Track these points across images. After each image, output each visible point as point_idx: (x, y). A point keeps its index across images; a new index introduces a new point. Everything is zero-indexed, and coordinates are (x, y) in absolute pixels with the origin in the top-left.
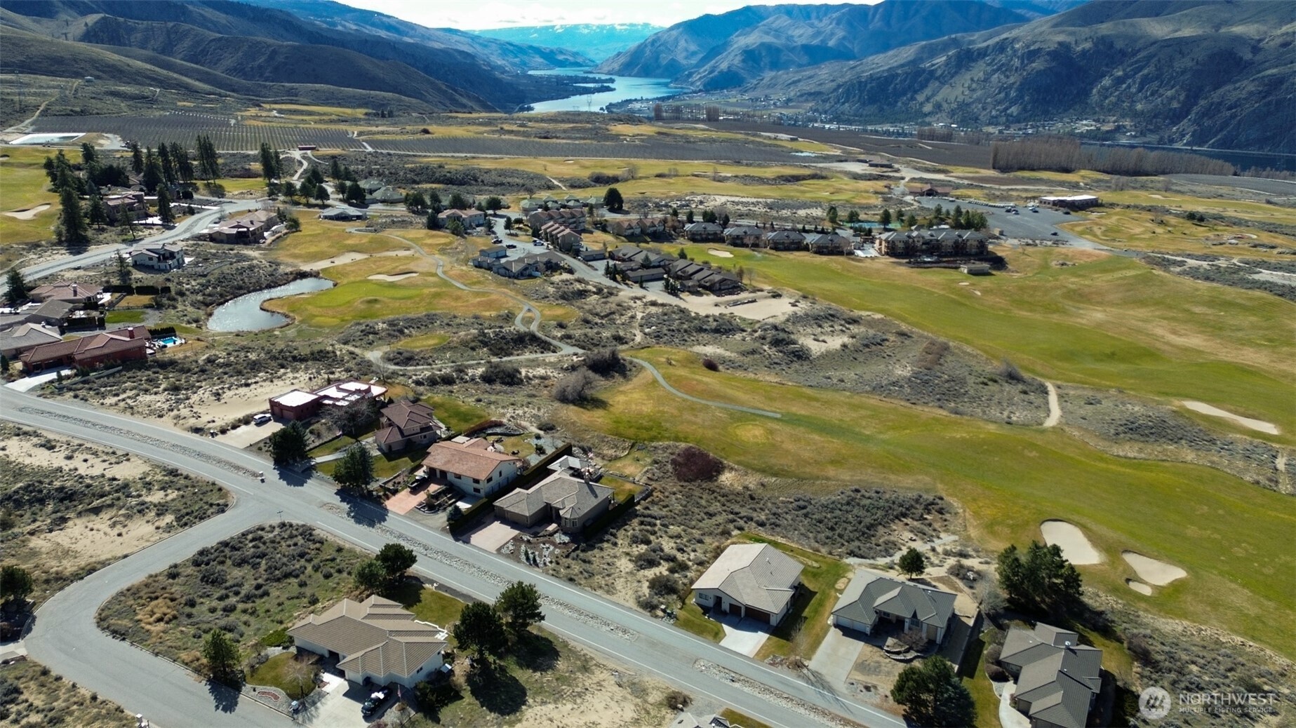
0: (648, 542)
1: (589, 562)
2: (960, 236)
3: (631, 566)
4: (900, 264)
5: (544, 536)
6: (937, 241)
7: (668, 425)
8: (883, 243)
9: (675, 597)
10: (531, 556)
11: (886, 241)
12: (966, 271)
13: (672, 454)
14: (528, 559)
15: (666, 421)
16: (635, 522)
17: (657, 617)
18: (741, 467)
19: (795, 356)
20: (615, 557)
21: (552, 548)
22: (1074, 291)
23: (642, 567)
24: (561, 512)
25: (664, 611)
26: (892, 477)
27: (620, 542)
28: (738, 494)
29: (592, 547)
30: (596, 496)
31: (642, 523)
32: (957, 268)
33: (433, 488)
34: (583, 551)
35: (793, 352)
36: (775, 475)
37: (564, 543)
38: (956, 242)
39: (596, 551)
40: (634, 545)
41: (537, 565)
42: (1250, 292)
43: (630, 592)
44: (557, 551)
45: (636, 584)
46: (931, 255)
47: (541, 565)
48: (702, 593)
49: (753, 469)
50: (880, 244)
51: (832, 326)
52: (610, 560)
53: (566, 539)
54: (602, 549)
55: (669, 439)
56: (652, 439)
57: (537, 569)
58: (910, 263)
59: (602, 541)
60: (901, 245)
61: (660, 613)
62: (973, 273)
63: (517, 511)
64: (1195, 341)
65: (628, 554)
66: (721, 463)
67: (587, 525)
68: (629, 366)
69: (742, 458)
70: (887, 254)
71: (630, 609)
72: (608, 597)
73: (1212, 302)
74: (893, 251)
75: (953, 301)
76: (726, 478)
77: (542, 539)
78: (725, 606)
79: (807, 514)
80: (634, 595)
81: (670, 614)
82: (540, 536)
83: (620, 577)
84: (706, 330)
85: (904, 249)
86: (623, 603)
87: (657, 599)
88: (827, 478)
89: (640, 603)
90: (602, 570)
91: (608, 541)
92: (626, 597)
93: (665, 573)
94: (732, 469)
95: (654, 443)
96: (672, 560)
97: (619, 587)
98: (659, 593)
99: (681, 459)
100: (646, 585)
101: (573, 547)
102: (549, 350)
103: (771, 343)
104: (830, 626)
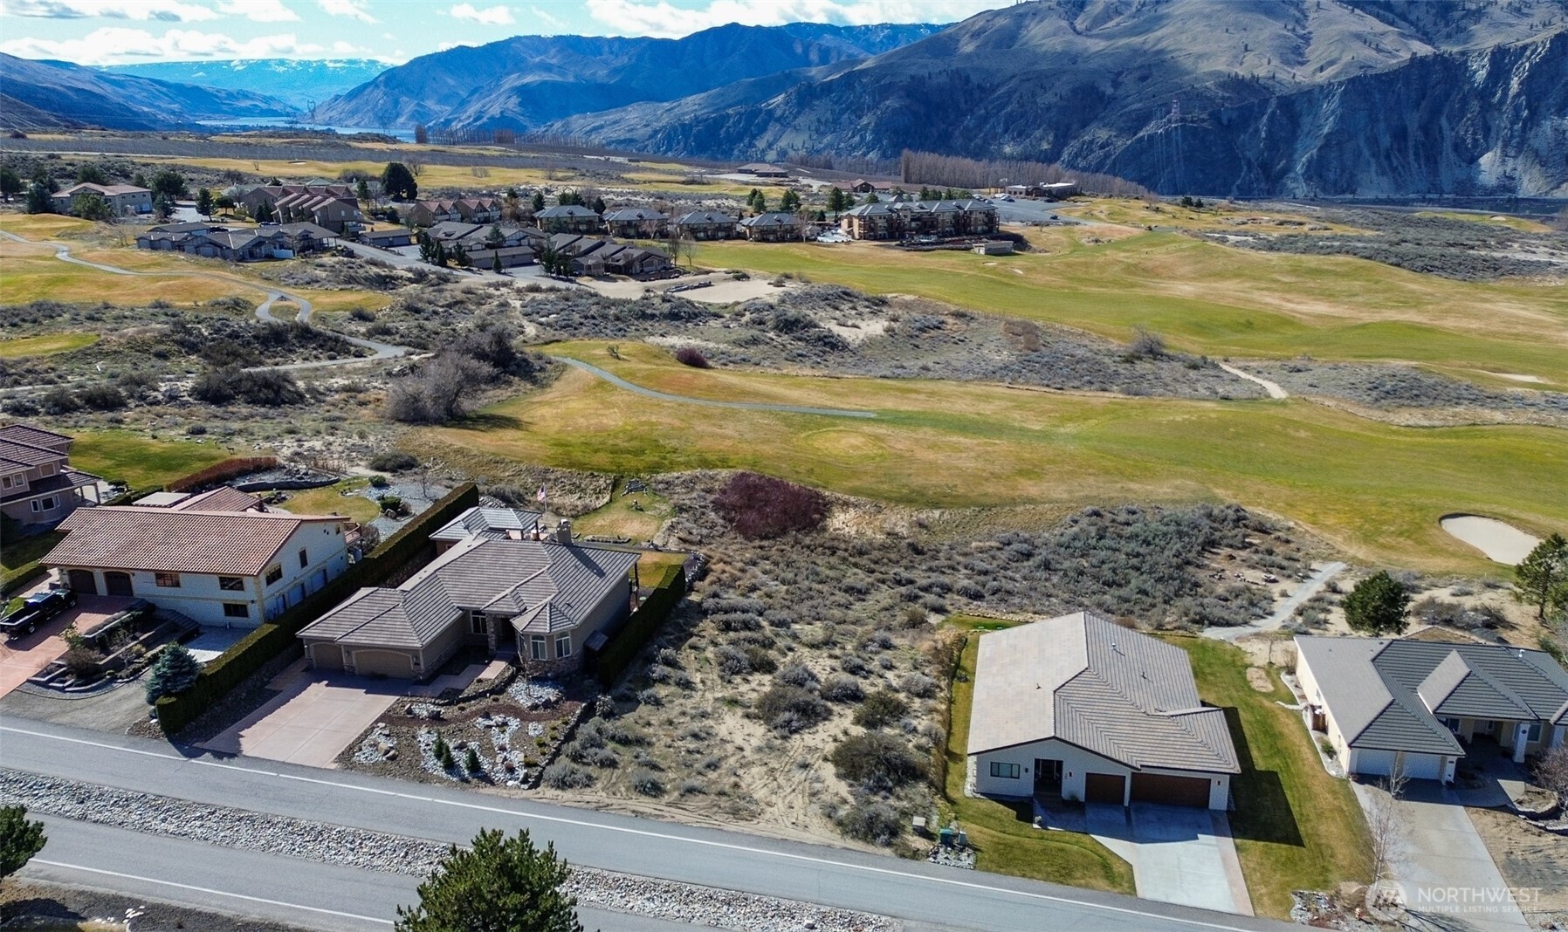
0: (768, 667)
1: (640, 741)
3: (758, 731)
4: (890, 247)
5: (482, 695)
6: (931, 214)
7: (674, 443)
8: (856, 222)
9: (922, 787)
10: (461, 758)
11: (860, 217)
12: (982, 251)
13: (709, 491)
14: (450, 766)
15: (666, 437)
16: (708, 627)
17: (915, 855)
18: (863, 499)
19: (826, 344)
20: (704, 715)
21: (514, 723)
22: (1135, 266)
23: (790, 730)
24: (519, 624)
25: (924, 833)
26: (1133, 486)
27: (697, 678)
28: (883, 547)
29: (628, 702)
30: (601, 574)
31: (727, 627)
32: (967, 249)
34: (608, 715)
35: (819, 339)
36: (935, 505)
37: (547, 704)
38: (956, 217)
39: (643, 710)
40: (738, 679)
41: (487, 780)
42: (1332, 258)
43: (799, 801)
44: (535, 729)
45: (799, 775)
46: (927, 234)
47: (499, 778)
48: (995, 763)
49: (889, 499)
50: (850, 225)
51: (854, 308)
52: (696, 726)
53: (550, 693)
54: (657, 703)
55: (688, 465)
56: (654, 468)
57: (490, 790)
58: (902, 245)
59: (648, 682)
60: (881, 223)
61: (920, 843)
62: (989, 252)
63: (380, 640)
64: (1322, 308)
65: (733, 702)
66: (818, 495)
67: (597, 645)
69: (857, 483)
70: (863, 237)
71: (827, 850)
72: (743, 827)
73: (1295, 271)
74: (871, 231)
75: (992, 281)
76: (842, 522)
77: (473, 706)
78: (1073, 784)
79: (1047, 565)
80: (815, 808)
81: (947, 840)
82: (468, 699)
83: (746, 765)
84: (653, 316)
85: (886, 229)
86: (794, 834)
87: (886, 807)
88: (1031, 501)
89: (846, 827)
90: (689, 757)
91: (664, 680)
92: (798, 812)
93: (858, 731)
94: (846, 505)
95: (660, 477)
96: (854, 696)
97: (760, 794)
98: (879, 787)
99: (733, 498)
100: (829, 770)
101: (578, 712)
102: (348, 353)
103: (776, 328)
104: (1342, 781)
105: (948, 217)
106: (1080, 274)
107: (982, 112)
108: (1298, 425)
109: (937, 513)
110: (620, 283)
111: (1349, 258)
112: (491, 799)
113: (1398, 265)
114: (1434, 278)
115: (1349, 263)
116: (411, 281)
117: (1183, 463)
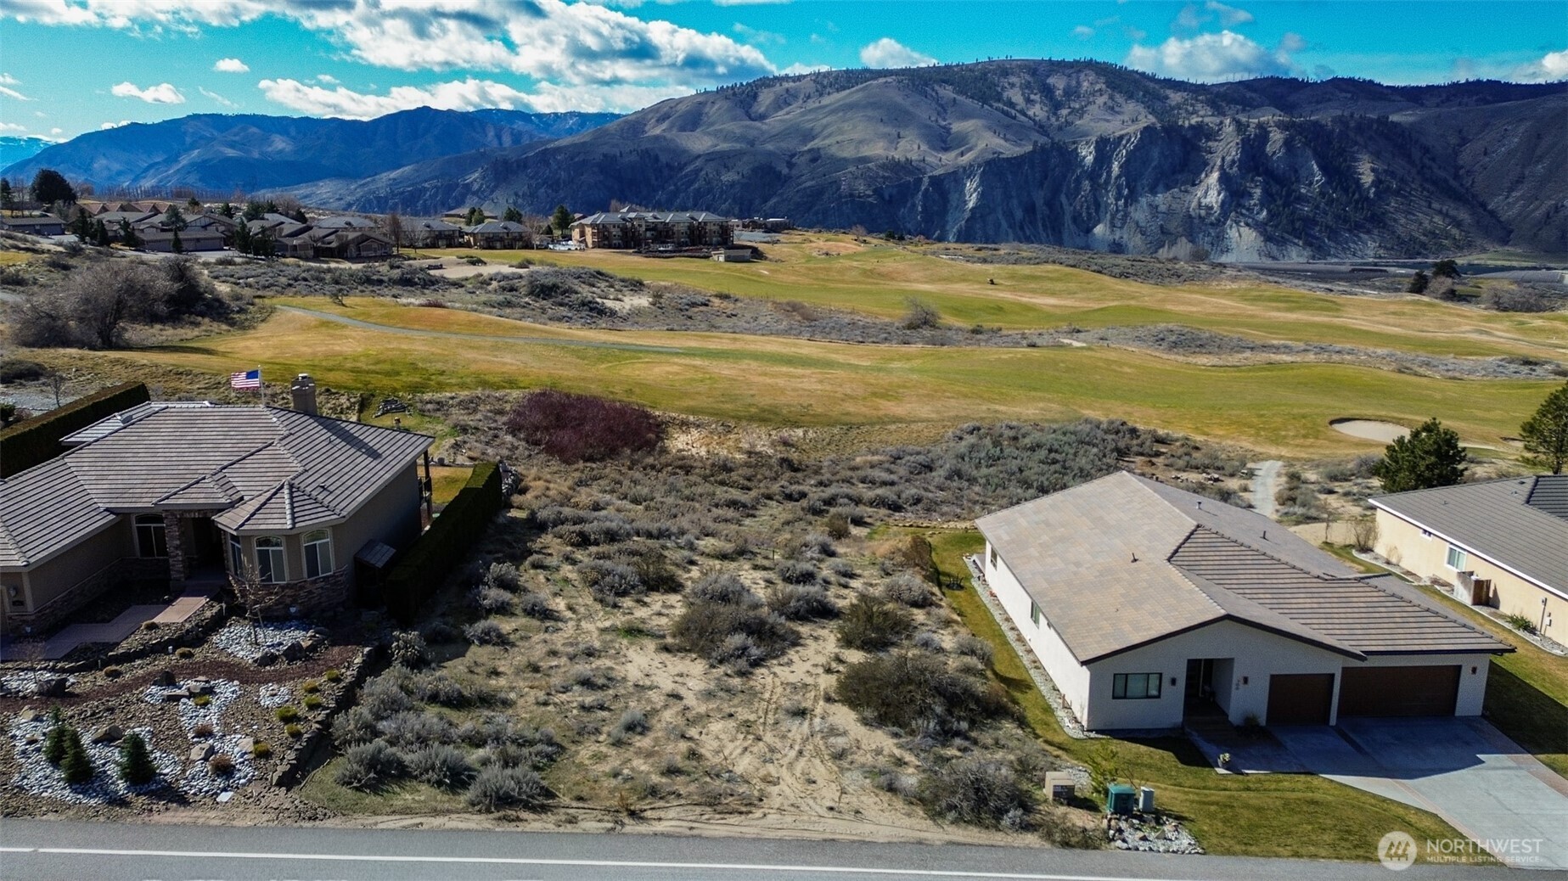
0: (669, 584)
1: (486, 700)
2: (693, 218)
3: (693, 674)
4: (627, 254)
5: (160, 649)
6: (666, 224)
7: (439, 366)
8: (589, 231)
10: (110, 760)
11: (593, 225)
12: (722, 259)
13: (501, 412)
14: (82, 776)
15: (424, 360)
16: (552, 544)
18: (706, 419)
19: (591, 310)
20: (590, 653)
21: (227, 690)
22: (871, 271)
23: (749, 660)
24: (228, 522)
25: (1070, 795)
26: (997, 407)
27: (560, 604)
28: (748, 465)
29: (450, 643)
30: (374, 454)
31: (584, 541)
32: (707, 257)
34: (417, 663)
35: (583, 304)
36: (796, 424)
37: (294, 653)
38: (691, 227)
39: (477, 653)
40: (627, 602)
41: (173, 796)
44: (270, 696)
46: (663, 243)
47: (200, 788)
48: (1121, 674)
49: (736, 418)
50: (583, 234)
51: (612, 286)
52: (583, 668)
53: (303, 638)
54: (503, 641)
55: (463, 386)
56: (416, 388)
57: (179, 815)
58: (640, 252)
59: (477, 612)
60: (615, 231)
61: (1079, 820)
62: (728, 259)
65: (634, 632)
66: (647, 414)
67: (381, 556)
68: (234, 305)
69: (692, 403)
70: (597, 245)
74: (605, 239)
75: (742, 278)
76: (680, 442)
77: (140, 668)
79: (957, 474)
80: (853, 779)
81: (1124, 805)
82: (129, 657)
83: (701, 719)
84: (380, 282)
85: (621, 238)
86: (843, 829)
89: (932, 803)
90: (587, 718)
91: (503, 609)
92: (830, 794)
93: (855, 657)
94: (684, 425)
95: (427, 397)
96: (822, 612)
97: (743, 765)
98: (946, 734)
100: (844, 716)
101: (358, 660)
103: (531, 293)
105: (682, 228)
106: (821, 276)
107: (672, 187)
109: (800, 432)
110: (332, 262)
112: (179, 832)
113: (1100, 272)
115: (1057, 271)
117: (1035, 389)
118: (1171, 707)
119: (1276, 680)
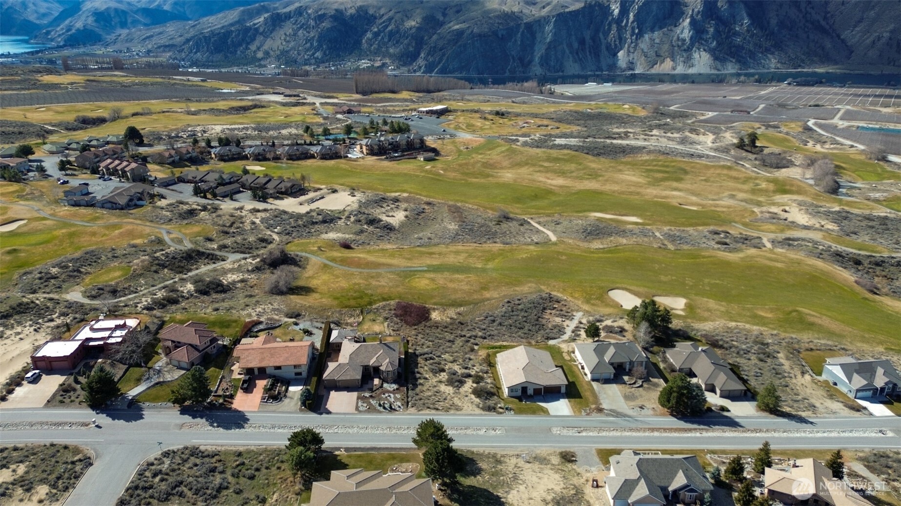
0: (443, 370)
3: (451, 388)
4: (382, 160)
5: (378, 388)
6: (397, 141)
7: (370, 292)
8: (364, 148)
9: (496, 397)
10: (387, 406)
11: (366, 145)
12: (422, 159)
13: (390, 310)
14: (384, 408)
16: (421, 360)
17: (501, 413)
18: (439, 307)
19: (389, 229)
21: (392, 395)
23: (458, 387)
24: (381, 368)
25: (500, 408)
26: (517, 289)
27: (427, 376)
28: (451, 324)
29: (415, 385)
30: (394, 350)
31: (426, 360)
32: (415, 158)
33: (261, 384)
34: (413, 390)
36: (461, 306)
37: (396, 389)
38: (407, 142)
39: (420, 387)
40: (438, 375)
41: (395, 410)
42: (562, 151)
43: (470, 405)
44: (398, 396)
45: (466, 399)
46: (396, 152)
47: (398, 409)
48: (511, 389)
49: (447, 305)
50: (361, 148)
51: (388, 206)
52: (435, 390)
53: (394, 386)
54: (422, 384)
56: (370, 304)
57: (397, 413)
58: (387, 158)
59: (417, 379)
60: (376, 147)
61: (501, 410)
62: (425, 159)
63: (348, 378)
64: (560, 181)
65: (440, 382)
66: (425, 307)
69: (434, 300)
70: (368, 154)
71: (481, 415)
72: (460, 412)
73: (549, 159)
74: (372, 152)
75: (432, 179)
76: (435, 316)
77: (379, 392)
78: (530, 392)
79: (500, 324)
80: (474, 406)
81: (507, 409)
82: (376, 390)
83: (453, 398)
84: (316, 223)
85: (378, 149)
86: (473, 412)
87: (491, 403)
88: (488, 299)
89: (483, 409)
91: (420, 378)
92: (471, 408)
93: (475, 385)
94: (434, 309)
95: (374, 307)
96: (469, 376)
97: (460, 404)
98: (486, 399)
99: (399, 312)
100: (473, 396)
101: (406, 389)
102: (218, 259)
103: (366, 223)
104: (589, 382)
105: (404, 142)
106: (466, 170)
108: (562, 254)
109: (462, 308)
110: (285, 200)
111: (569, 151)
112: (399, 415)
113: (588, 154)
114: (602, 159)
115: (569, 154)
116: (202, 211)
118: (519, 393)
119: (534, 389)
